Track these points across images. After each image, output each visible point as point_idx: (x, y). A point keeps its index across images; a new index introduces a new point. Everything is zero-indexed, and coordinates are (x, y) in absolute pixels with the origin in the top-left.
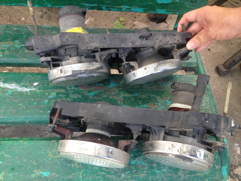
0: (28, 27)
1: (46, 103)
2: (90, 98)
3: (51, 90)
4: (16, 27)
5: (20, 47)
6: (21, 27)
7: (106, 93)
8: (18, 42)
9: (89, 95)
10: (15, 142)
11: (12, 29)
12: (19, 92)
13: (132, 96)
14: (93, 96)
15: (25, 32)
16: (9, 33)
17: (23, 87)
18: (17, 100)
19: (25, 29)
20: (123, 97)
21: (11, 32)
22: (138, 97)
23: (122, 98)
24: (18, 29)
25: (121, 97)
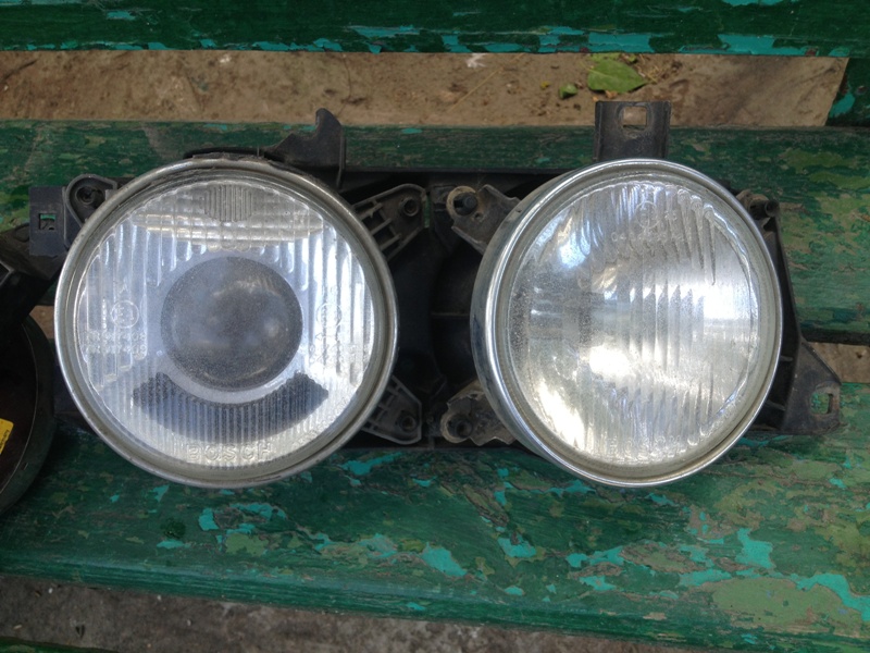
0: (149, 133)
1: (158, 498)
2: (350, 486)
4: (102, 132)
6: (120, 132)
7: (426, 465)
9: (346, 472)
11: (87, 142)
13: (554, 494)
14: (364, 479)
15: (131, 158)
16: (73, 161)
19: (136, 141)
20: (508, 495)
21: (77, 156)
22: (586, 503)
23: (504, 503)
24: (107, 142)
25: (500, 494)
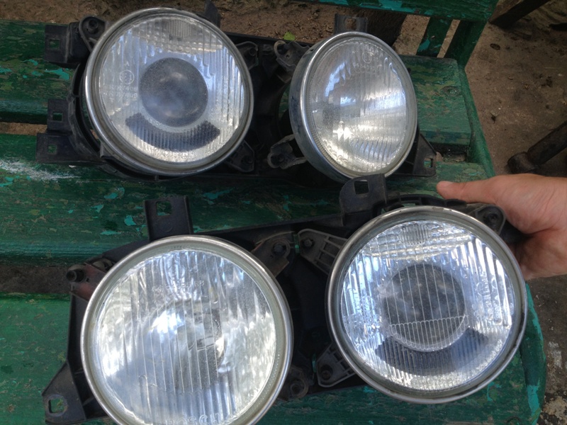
1: (98, 211)
2: (208, 204)
3: (113, 182)
4: (33, 27)
5: (39, 75)
7: (247, 194)
8: (36, 63)
9: (205, 198)
10: (15, 303)
11: (25, 31)
12: (33, 181)
13: (312, 206)
14: (214, 200)
16: (16, 41)
17: (44, 170)
18: (27, 200)
20: (290, 206)
24: (38, 33)
25: (286, 206)
